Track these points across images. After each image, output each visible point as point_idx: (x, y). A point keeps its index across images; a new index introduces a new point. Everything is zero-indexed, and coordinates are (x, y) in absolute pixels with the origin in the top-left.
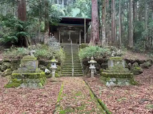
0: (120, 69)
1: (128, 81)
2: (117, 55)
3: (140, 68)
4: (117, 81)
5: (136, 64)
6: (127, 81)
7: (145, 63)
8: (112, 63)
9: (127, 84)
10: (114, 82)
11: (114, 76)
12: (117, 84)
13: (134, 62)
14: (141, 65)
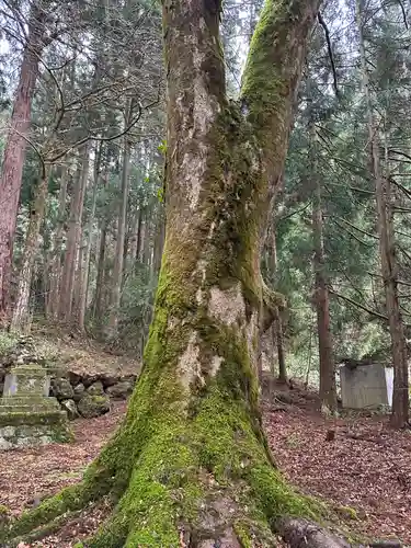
0: (33, 399)
1: (49, 433)
2: (35, 361)
3: (104, 399)
4: (17, 434)
5: (98, 386)
6: (45, 434)
7: (120, 384)
8: (15, 384)
9: (46, 441)
10: (7, 439)
11: (11, 420)
12: (16, 442)
13: (93, 382)
14: (109, 389)
